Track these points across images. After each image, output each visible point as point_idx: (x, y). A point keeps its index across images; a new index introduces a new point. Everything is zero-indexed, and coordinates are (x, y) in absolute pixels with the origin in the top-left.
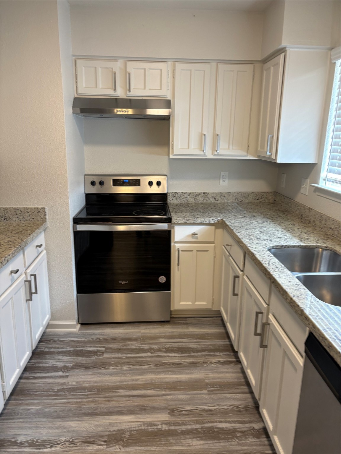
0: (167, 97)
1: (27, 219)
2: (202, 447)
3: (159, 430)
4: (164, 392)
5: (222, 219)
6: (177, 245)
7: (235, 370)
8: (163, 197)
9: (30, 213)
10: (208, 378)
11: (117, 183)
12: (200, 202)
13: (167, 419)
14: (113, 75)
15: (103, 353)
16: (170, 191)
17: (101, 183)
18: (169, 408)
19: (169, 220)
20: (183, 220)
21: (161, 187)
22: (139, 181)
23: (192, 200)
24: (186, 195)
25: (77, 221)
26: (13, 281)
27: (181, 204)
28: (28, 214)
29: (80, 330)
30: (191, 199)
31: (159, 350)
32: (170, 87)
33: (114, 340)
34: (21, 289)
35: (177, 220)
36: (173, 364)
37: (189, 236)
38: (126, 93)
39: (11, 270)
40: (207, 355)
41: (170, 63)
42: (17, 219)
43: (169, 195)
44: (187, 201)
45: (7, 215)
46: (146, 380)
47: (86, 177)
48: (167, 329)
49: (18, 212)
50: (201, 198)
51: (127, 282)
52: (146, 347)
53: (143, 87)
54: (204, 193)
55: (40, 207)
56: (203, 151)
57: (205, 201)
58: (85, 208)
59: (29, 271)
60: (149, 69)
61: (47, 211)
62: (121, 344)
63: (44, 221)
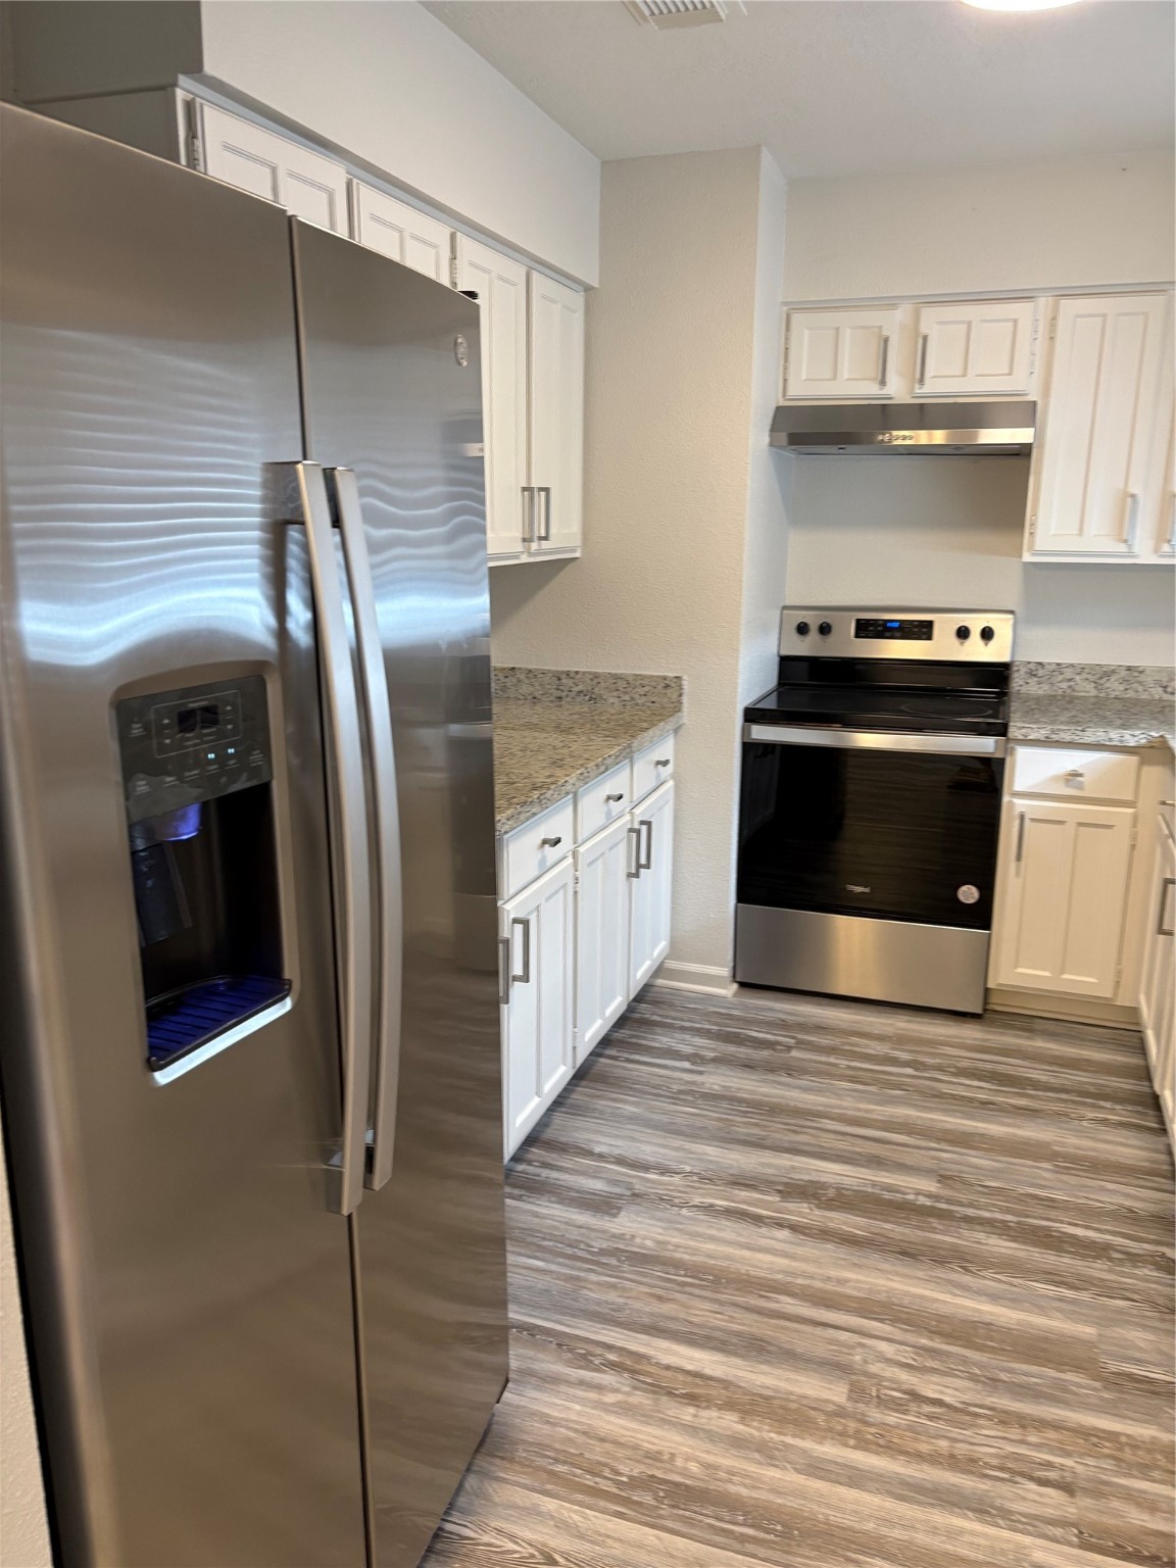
0: (1026, 395)
1: (640, 702)
2: (1009, 1252)
3: (907, 1202)
4: (934, 1145)
5: (1162, 736)
6: (1016, 801)
7: (1149, 1146)
8: (996, 675)
9: (647, 689)
10: (1062, 1144)
11: (869, 629)
12: (1112, 696)
13: (933, 1189)
14: (882, 343)
15: (789, 1048)
16: (1020, 658)
17: (825, 629)
18: (942, 1172)
19: (1001, 730)
20: (1042, 732)
21: (992, 643)
22: (929, 624)
23: (1087, 689)
24: (1068, 674)
25: (753, 715)
26: (611, 819)
27: (1052, 698)
28: (642, 691)
29: (735, 995)
30: (1085, 683)
31: (940, 1068)
32: (1038, 369)
33: (820, 1029)
34: (621, 845)
35: (1023, 731)
36: (971, 1100)
37: (1056, 778)
38: (912, 388)
39: (608, 793)
40: (1073, 1102)
41: (1043, 302)
42: (616, 700)
43: (1018, 670)
44: (1074, 690)
45: (596, 690)
46: (892, 1116)
47: (785, 612)
48: (970, 1033)
49: (621, 684)
50: (1116, 684)
51: (867, 890)
52: (904, 1056)
53: (958, 371)
54: (1129, 669)
55: (671, 674)
56: (1126, 541)
57: (1130, 694)
58: (775, 693)
59: (637, 811)
60: (982, 321)
61: (685, 684)
62: (838, 1040)
63: (677, 708)
